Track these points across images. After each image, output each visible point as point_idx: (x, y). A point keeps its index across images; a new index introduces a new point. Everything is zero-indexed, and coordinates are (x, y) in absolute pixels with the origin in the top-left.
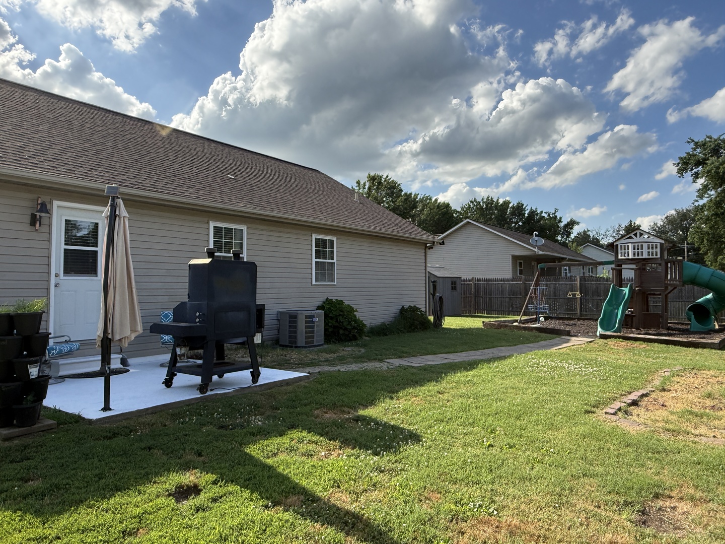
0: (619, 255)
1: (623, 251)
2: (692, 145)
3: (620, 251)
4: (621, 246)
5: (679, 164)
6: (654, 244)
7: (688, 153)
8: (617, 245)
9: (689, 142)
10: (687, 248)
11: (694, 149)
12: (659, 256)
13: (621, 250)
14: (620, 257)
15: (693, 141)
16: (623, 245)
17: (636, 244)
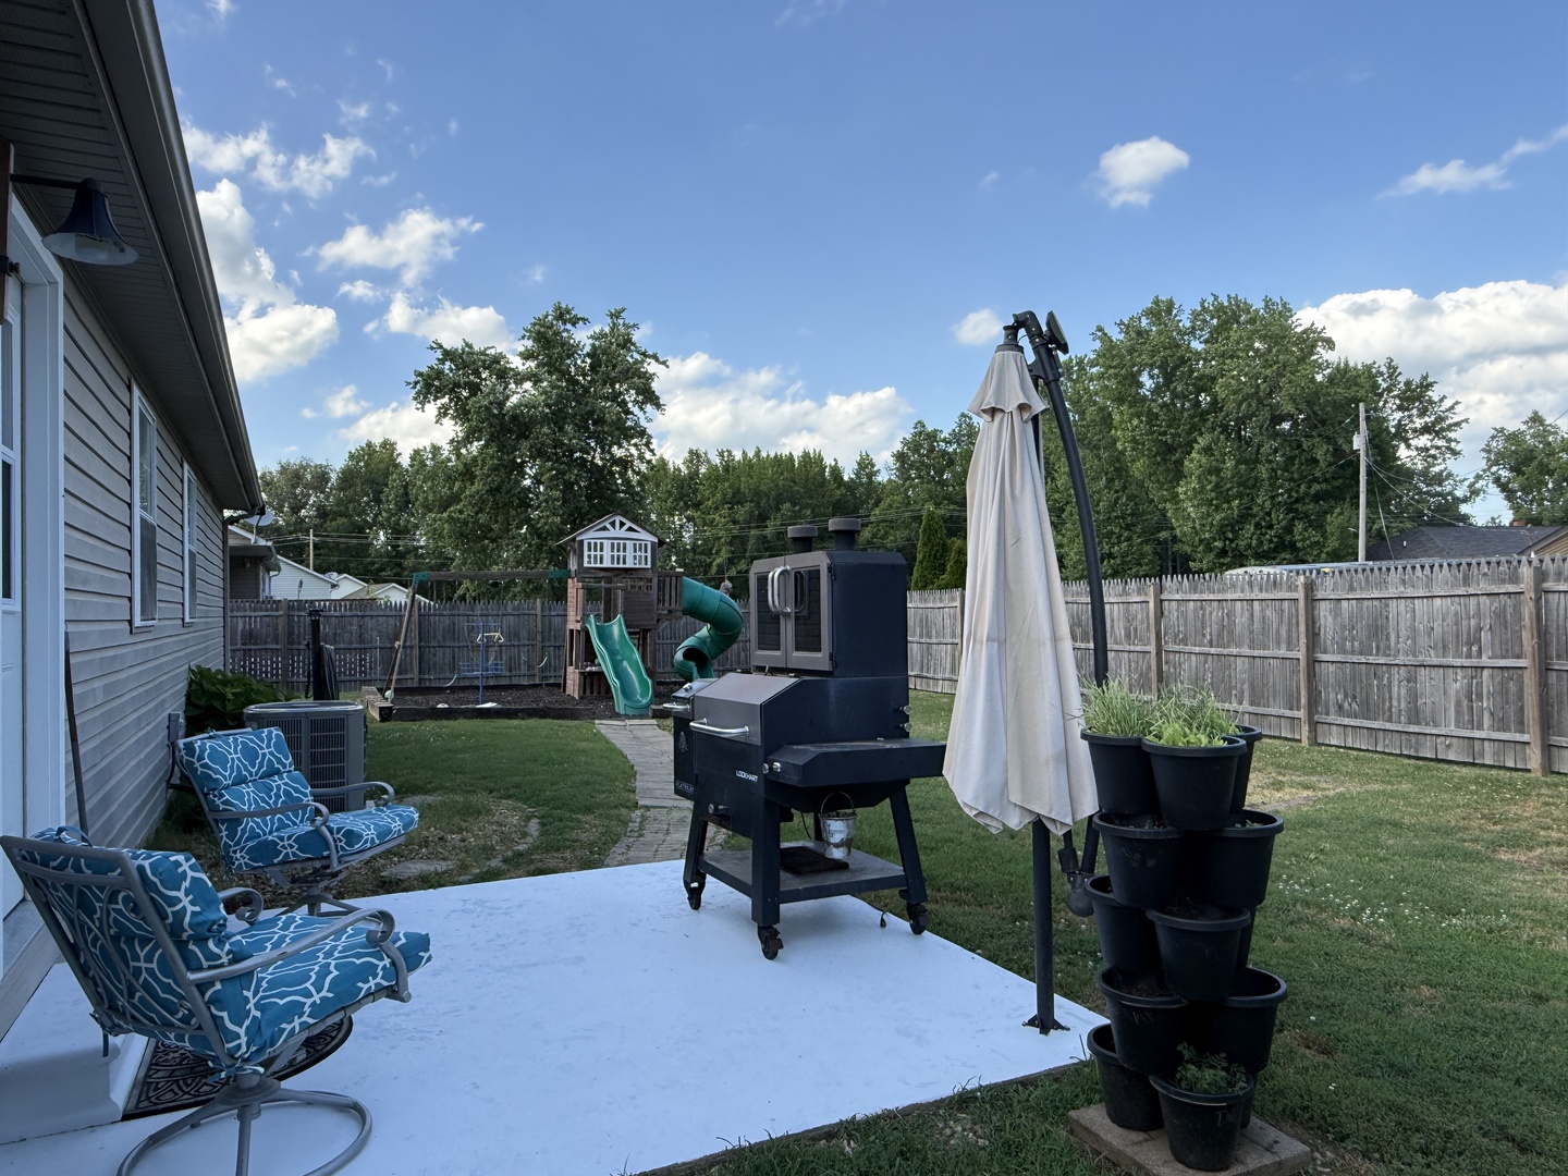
0: (586, 559)
1: (592, 553)
2: (439, 354)
3: (586, 553)
4: (589, 544)
5: (416, 383)
6: (643, 543)
7: (432, 368)
8: (582, 541)
9: (432, 348)
10: (314, 544)
11: (442, 362)
12: (649, 566)
13: (590, 550)
14: (586, 565)
15: (441, 347)
16: (593, 541)
17: (616, 542)
